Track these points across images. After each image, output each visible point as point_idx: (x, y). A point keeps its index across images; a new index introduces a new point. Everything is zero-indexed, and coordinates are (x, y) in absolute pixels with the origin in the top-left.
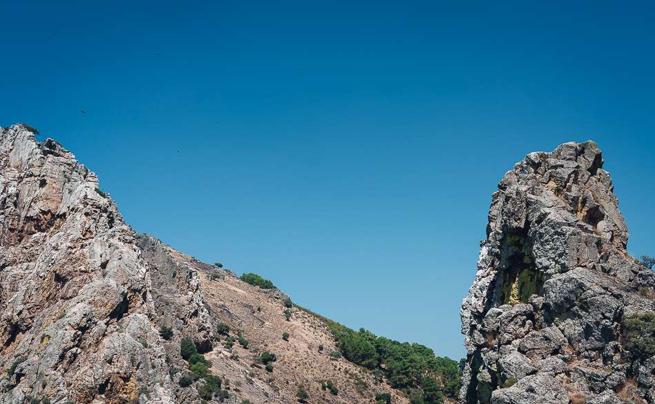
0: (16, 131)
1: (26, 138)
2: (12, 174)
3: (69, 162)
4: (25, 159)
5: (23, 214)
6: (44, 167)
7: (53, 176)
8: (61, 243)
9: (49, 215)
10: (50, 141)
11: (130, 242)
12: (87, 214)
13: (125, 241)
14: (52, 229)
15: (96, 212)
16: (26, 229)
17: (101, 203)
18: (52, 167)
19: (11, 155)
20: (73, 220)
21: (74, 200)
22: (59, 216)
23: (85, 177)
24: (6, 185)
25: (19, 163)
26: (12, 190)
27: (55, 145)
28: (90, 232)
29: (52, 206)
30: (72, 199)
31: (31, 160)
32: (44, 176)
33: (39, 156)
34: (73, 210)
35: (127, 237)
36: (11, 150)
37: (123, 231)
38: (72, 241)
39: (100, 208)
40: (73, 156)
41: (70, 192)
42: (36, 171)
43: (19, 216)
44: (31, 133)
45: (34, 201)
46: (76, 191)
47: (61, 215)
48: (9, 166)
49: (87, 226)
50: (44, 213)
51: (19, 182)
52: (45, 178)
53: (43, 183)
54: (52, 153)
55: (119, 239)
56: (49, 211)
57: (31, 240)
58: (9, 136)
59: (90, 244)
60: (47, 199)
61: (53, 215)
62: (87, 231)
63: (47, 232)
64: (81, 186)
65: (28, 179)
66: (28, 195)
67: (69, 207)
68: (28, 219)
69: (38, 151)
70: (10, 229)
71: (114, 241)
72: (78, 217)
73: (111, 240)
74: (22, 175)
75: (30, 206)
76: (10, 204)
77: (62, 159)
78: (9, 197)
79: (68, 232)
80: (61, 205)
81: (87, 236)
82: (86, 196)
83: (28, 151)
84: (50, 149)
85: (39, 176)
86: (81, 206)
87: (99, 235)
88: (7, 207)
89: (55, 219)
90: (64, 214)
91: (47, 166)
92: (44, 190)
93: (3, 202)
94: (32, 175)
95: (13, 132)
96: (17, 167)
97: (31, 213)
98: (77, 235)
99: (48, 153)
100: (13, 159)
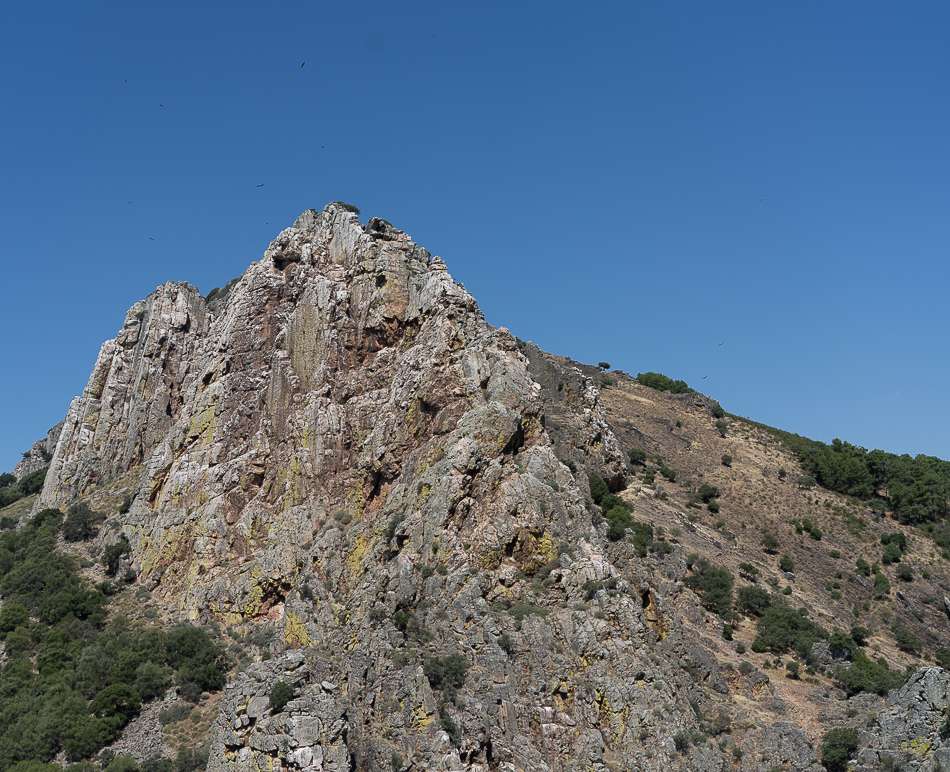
0: (332, 213)
1: (347, 222)
2: (337, 274)
3: (405, 247)
4: (351, 250)
5: (361, 325)
6: (380, 259)
7: (394, 269)
8: (422, 360)
9: (395, 325)
10: (377, 221)
11: (514, 349)
12: (450, 317)
13: (507, 349)
14: (401, 341)
15: (461, 312)
16: (367, 344)
17: (465, 299)
18: (388, 257)
19: (330, 246)
20: (432, 326)
21: (427, 298)
22: (409, 323)
23: (428, 265)
24: (333, 288)
25: (344, 256)
26: (341, 294)
27: (383, 226)
28: (458, 340)
29: (397, 310)
30: (424, 297)
31: (359, 252)
32: (381, 271)
33: (370, 244)
34: (428, 312)
35: (509, 343)
36: (330, 240)
37: (502, 334)
38: (437, 355)
39: (463, 306)
40: (409, 238)
41: (419, 288)
42: (368, 265)
43: (356, 328)
44: (353, 214)
45: (373, 305)
46: (428, 287)
47: (412, 322)
48: (331, 263)
49: (454, 333)
50: (388, 320)
51: (349, 283)
52: (384, 273)
53: (381, 281)
54: (381, 237)
55: (498, 346)
56: (395, 317)
57: (376, 359)
58: (324, 222)
59: (461, 357)
60: (389, 302)
61: (400, 323)
62: (454, 339)
63: (396, 346)
64: (434, 278)
65: (360, 277)
66: (363, 299)
67: (421, 310)
68: (369, 331)
69: (367, 237)
70: (348, 348)
71: (493, 350)
72: (439, 322)
73: (489, 349)
74: (351, 272)
75: (369, 314)
76: (342, 314)
77: (396, 244)
78: (339, 304)
79: (429, 344)
80: (409, 308)
81: (456, 347)
82: (445, 291)
83: (353, 238)
84: (378, 230)
85: (374, 271)
86: (441, 307)
87: (471, 344)
88: (339, 319)
89: (404, 328)
90: (416, 320)
91: (384, 256)
92: (383, 290)
93: (333, 312)
94: (363, 271)
95: (327, 215)
96: (341, 263)
97: (371, 323)
98: (442, 345)
99: (376, 237)
100: (336, 253)
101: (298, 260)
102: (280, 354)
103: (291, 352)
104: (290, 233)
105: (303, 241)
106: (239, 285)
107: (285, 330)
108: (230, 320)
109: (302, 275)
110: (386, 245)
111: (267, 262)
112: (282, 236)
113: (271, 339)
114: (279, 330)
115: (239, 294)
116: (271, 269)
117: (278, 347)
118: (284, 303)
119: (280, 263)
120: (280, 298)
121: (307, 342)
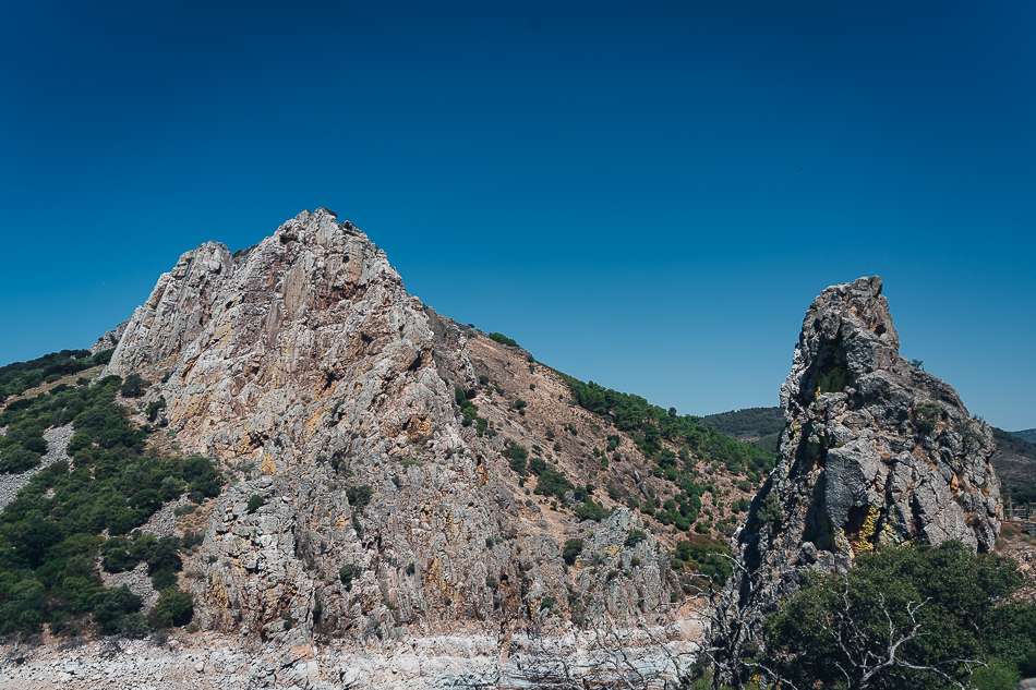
0: (320, 214)
1: (329, 221)
2: (319, 251)
3: (363, 241)
4: (329, 238)
5: (331, 284)
6: (347, 246)
7: (354, 253)
8: (366, 309)
9: (352, 286)
10: (348, 223)
11: (421, 310)
12: (386, 286)
13: (417, 309)
14: (354, 297)
15: (392, 284)
16: (333, 296)
17: (396, 277)
18: (353, 245)
19: (317, 234)
20: (374, 290)
21: (373, 274)
22: (360, 287)
23: (376, 254)
24: (316, 259)
25: (325, 241)
26: (321, 264)
27: (351, 227)
28: (389, 301)
29: (355, 278)
30: (371, 272)
31: (334, 240)
32: (347, 253)
33: (341, 236)
34: (372, 282)
35: (418, 306)
36: (317, 230)
37: (415, 300)
38: (375, 308)
39: (394, 281)
40: (366, 236)
41: (369, 267)
42: (339, 249)
43: (327, 286)
44: (333, 217)
45: (339, 273)
46: (374, 267)
47: (362, 286)
48: (316, 244)
49: (386, 296)
50: (347, 283)
51: (326, 258)
52: (348, 255)
53: (346, 259)
54: (349, 233)
55: (412, 307)
56: (352, 282)
57: (338, 306)
58: (315, 219)
59: (389, 311)
60: (350, 272)
61: (355, 286)
62: (386, 300)
63: (351, 299)
64: (378, 262)
65: (333, 255)
66: (334, 269)
67: (368, 280)
68: (335, 288)
69: (340, 231)
70: (321, 297)
71: (408, 309)
72: (378, 288)
73: (406, 308)
74: (328, 251)
75: (336, 278)
76: (319, 275)
77: (357, 238)
78: (318, 270)
79: (371, 300)
80: (361, 278)
81: (387, 304)
82: (384, 271)
83: (332, 231)
84: (348, 229)
85: (342, 253)
86: (381, 280)
87: (396, 304)
88: (317, 278)
89: (357, 289)
90: (365, 285)
91: (349, 245)
92: (347, 265)
93: (314, 274)
94: (336, 252)
95: (317, 215)
96: (323, 245)
97: (337, 284)
98: (379, 303)
99: (345, 233)
100: (320, 238)
101: (296, 239)
102: (278, 295)
103: (285, 295)
104: (292, 222)
105: (300, 229)
106: (256, 249)
107: (282, 281)
108: (248, 271)
109: (297, 249)
110: (352, 238)
111: (276, 238)
112: (287, 223)
113: (273, 286)
114: (279, 280)
115: (256, 255)
116: (278, 243)
117: (277, 291)
118: (284, 264)
119: (284, 240)
120: (281, 261)
121: (296, 290)
